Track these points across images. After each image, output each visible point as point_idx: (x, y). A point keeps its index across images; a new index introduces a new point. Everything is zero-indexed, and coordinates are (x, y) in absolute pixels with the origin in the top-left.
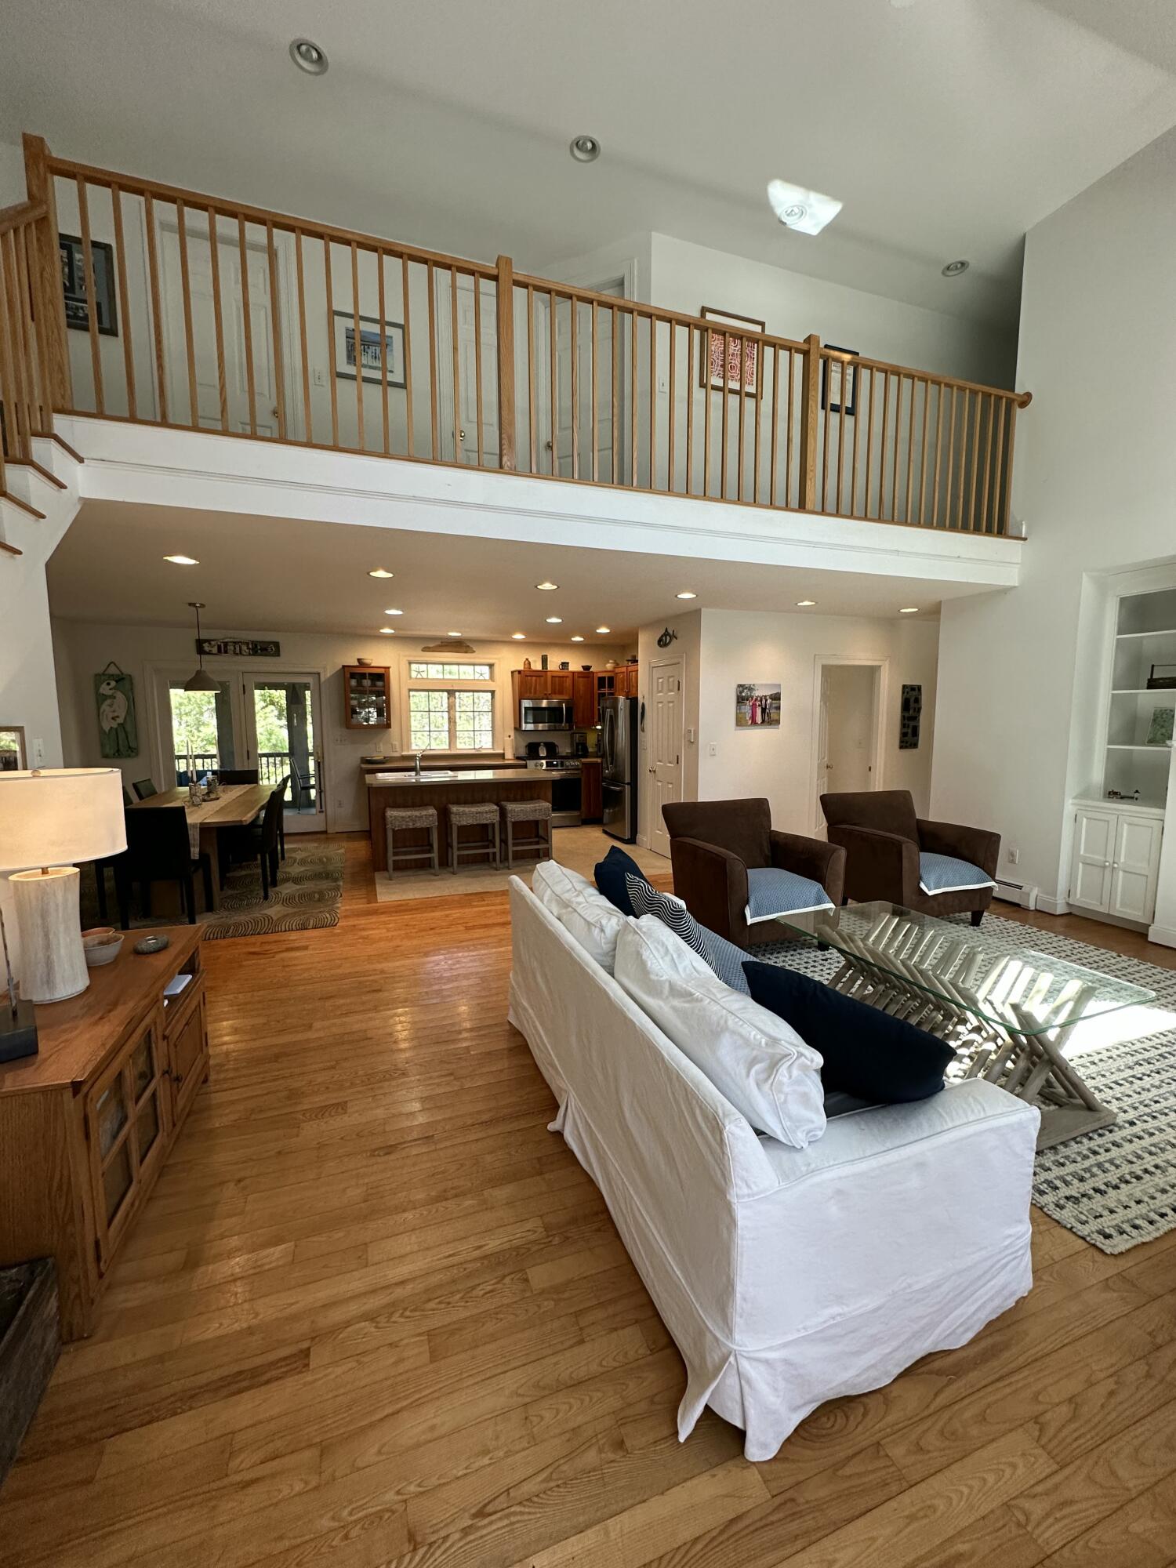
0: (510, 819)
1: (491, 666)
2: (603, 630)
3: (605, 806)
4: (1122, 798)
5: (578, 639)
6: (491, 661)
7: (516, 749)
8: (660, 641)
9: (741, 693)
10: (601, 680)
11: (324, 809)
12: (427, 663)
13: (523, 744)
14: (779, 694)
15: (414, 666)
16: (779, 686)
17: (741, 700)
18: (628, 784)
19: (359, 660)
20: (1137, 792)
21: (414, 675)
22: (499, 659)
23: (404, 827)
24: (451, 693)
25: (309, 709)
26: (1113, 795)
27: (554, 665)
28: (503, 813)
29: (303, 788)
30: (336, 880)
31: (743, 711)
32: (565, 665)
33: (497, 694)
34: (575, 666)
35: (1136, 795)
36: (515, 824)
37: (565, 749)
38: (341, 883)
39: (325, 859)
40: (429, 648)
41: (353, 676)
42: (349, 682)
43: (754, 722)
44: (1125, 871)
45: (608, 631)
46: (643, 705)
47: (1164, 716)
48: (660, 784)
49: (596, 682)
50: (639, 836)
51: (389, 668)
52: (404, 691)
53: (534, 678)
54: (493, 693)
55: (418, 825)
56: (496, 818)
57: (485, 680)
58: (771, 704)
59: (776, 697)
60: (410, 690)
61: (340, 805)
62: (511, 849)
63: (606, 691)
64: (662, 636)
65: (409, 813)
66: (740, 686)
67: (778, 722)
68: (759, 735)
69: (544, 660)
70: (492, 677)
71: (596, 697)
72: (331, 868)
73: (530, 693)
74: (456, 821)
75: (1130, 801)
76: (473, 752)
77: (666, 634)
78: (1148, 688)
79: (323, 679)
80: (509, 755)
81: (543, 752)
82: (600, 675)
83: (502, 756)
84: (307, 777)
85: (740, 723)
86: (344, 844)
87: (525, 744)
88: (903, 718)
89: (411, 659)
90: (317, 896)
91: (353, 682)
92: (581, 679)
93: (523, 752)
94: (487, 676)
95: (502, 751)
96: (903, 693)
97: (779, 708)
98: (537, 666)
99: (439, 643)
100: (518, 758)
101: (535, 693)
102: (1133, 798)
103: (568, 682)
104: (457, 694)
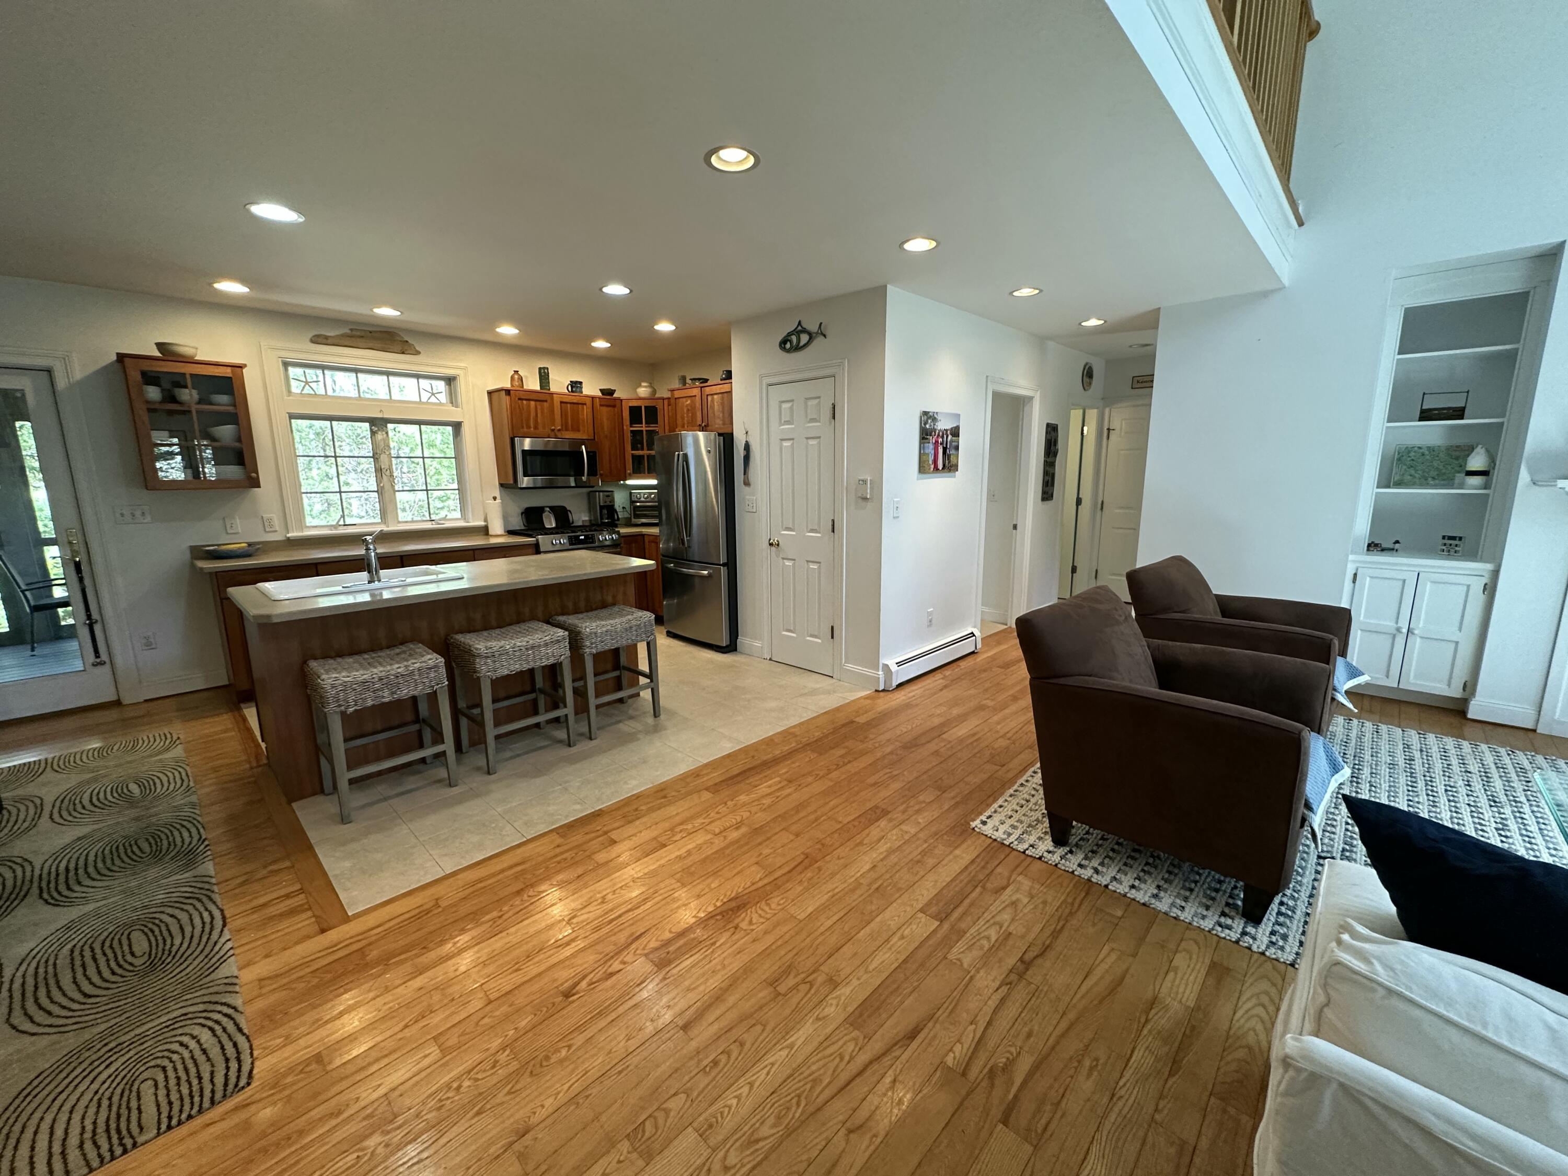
0: (590, 649)
1: (450, 381)
2: (665, 327)
3: (664, 597)
4: (1383, 550)
5: (601, 344)
6: (450, 372)
7: (505, 518)
8: (783, 342)
9: (925, 424)
10: (635, 413)
11: (104, 656)
12: (323, 368)
13: (516, 511)
14: (957, 428)
15: (292, 371)
16: (958, 416)
17: (925, 434)
18: (724, 565)
19: (160, 346)
20: (1397, 542)
21: (296, 387)
22: (465, 369)
23: (370, 703)
24: (378, 424)
25: (32, 462)
26: (1372, 546)
27: (559, 382)
28: (575, 641)
29: (36, 609)
30: (189, 858)
31: (927, 451)
32: (576, 386)
33: (466, 429)
34: (591, 389)
35: (1397, 546)
36: (597, 657)
37: (580, 516)
38: (209, 868)
39: (134, 788)
40: (327, 338)
41: (150, 378)
42: (141, 393)
43: (936, 468)
44: (1421, 637)
45: (672, 328)
46: (747, 447)
47: (1412, 454)
48: (788, 563)
49: (626, 414)
50: (742, 640)
51: (241, 367)
52: (280, 417)
53: (533, 403)
54: (457, 427)
55: (405, 692)
56: (562, 652)
57: (441, 404)
58: (952, 441)
59: (955, 432)
60: (292, 416)
61: (149, 645)
62: (593, 702)
63: (644, 427)
64: (790, 334)
65: (378, 671)
66: (925, 413)
67: (956, 466)
68: (940, 484)
69: (544, 376)
70: (453, 398)
71: (628, 437)
72: (162, 813)
73: (529, 427)
74: (487, 670)
75: (1389, 553)
76: (429, 526)
77: (800, 330)
78: (1421, 419)
79: (61, 383)
80: (497, 527)
81: (550, 522)
82: (635, 404)
83: (485, 531)
84: (47, 584)
85: (922, 469)
86: (179, 730)
87: (520, 511)
88: (1045, 462)
89: (291, 356)
90: (140, 944)
91: (153, 393)
92: (604, 409)
93: (517, 523)
94: (443, 398)
95: (482, 523)
96: (1047, 433)
97: (957, 448)
98: (533, 384)
99: (346, 331)
100: (511, 533)
101: (536, 428)
102: (1393, 549)
103: (586, 412)
104: (390, 426)
